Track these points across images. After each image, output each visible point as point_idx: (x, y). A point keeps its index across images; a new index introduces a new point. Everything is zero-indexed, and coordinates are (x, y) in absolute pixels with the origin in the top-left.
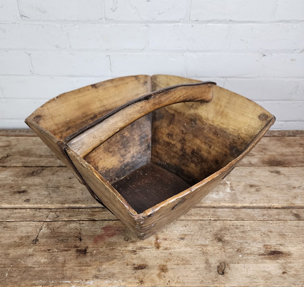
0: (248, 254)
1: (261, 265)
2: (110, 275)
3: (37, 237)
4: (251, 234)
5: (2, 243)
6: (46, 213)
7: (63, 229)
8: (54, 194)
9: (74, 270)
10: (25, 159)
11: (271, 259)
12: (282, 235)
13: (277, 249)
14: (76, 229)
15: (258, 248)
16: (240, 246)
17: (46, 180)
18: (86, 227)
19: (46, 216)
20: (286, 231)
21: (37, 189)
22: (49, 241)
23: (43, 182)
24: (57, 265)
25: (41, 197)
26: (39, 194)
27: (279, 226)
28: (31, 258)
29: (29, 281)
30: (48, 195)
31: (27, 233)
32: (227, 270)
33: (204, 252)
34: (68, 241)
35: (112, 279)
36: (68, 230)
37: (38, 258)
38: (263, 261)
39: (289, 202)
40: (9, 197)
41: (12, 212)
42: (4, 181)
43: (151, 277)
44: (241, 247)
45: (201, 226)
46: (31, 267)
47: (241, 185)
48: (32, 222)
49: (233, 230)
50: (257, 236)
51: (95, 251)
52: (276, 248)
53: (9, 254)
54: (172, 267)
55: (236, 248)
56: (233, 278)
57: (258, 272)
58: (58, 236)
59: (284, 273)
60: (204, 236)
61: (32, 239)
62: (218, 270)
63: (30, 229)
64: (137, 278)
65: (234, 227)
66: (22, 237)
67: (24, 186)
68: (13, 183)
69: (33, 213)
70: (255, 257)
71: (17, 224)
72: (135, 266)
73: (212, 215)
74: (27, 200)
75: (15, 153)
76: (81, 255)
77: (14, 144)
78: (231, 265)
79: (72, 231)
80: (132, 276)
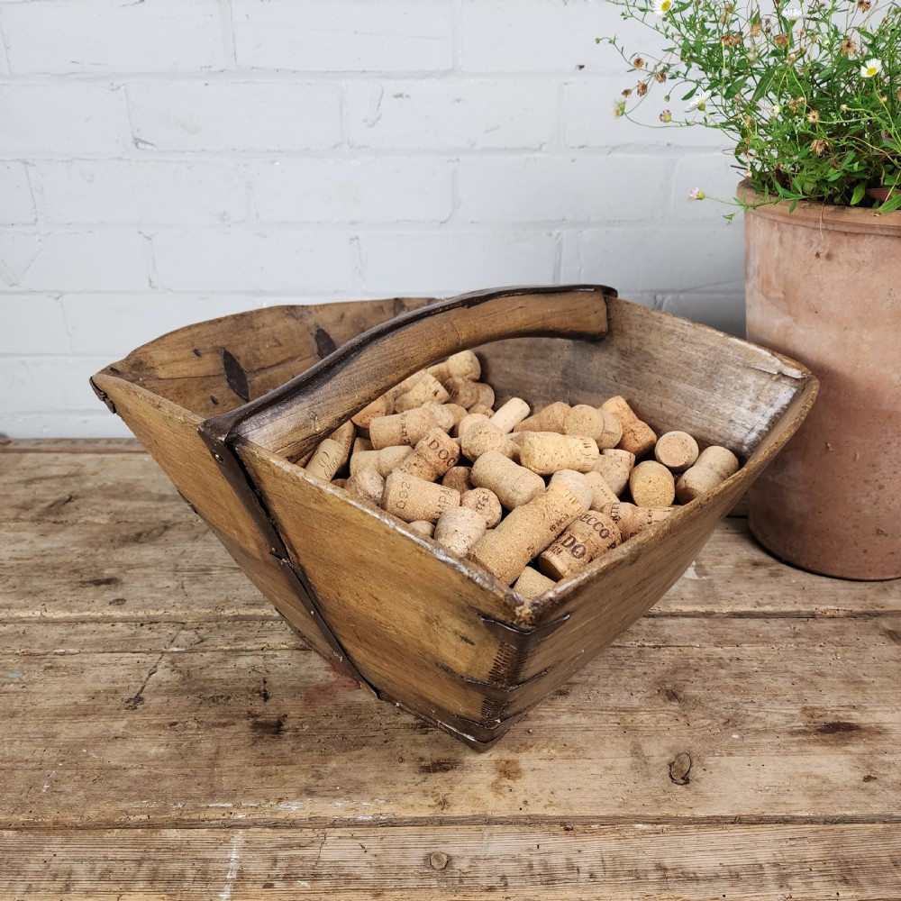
0: (757, 731)
1: (799, 760)
2: (349, 787)
3: (141, 691)
4: (763, 680)
5: (37, 707)
6: (171, 632)
7: (216, 672)
8: (195, 586)
9: (243, 774)
10: (118, 504)
11: (826, 743)
12: (855, 683)
13: (842, 718)
14: (254, 670)
15: (785, 715)
16: (731, 712)
17: (175, 553)
18: (283, 666)
19: (170, 638)
20: (866, 673)
21: (146, 576)
22: (174, 702)
23: (166, 558)
24: (194, 760)
25: (156, 592)
26: (151, 586)
27: (844, 659)
28: (119, 743)
29: (109, 803)
30: (177, 587)
31: (113, 682)
32: (697, 772)
33: (626, 728)
34: (229, 702)
35: (356, 798)
36: (231, 675)
37: (140, 744)
38: (803, 748)
39: (868, 601)
40: (66, 595)
41: (73, 631)
42: (57, 555)
43: (470, 791)
44: (736, 714)
45: (615, 662)
46: (116, 768)
47: (727, 561)
48: (127, 655)
49: (710, 671)
50: (781, 686)
51: (307, 727)
52: (841, 714)
53: (54, 736)
54: (533, 767)
55: (722, 717)
56: (717, 794)
57: (790, 777)
58: (203, 689)
59: (868, 779)
60: (625, 685)
61: (126, 698)
62: (670, 774)
63: (120, 672)
64: (430, 793)
65: (713, 662)
66: (98, 692)
67: (110, 567)
68: (81, 560)
69: (132, 632)
70: (778, 740)
71: (85, 661)
72: (423, 763)
73: (647, 635)
74: (117, 600)
75: (91, 492)
76: (267, 737)
77: (91, 471)
78: (710, 761)
79: (241, 676)
80: (416, 787)
